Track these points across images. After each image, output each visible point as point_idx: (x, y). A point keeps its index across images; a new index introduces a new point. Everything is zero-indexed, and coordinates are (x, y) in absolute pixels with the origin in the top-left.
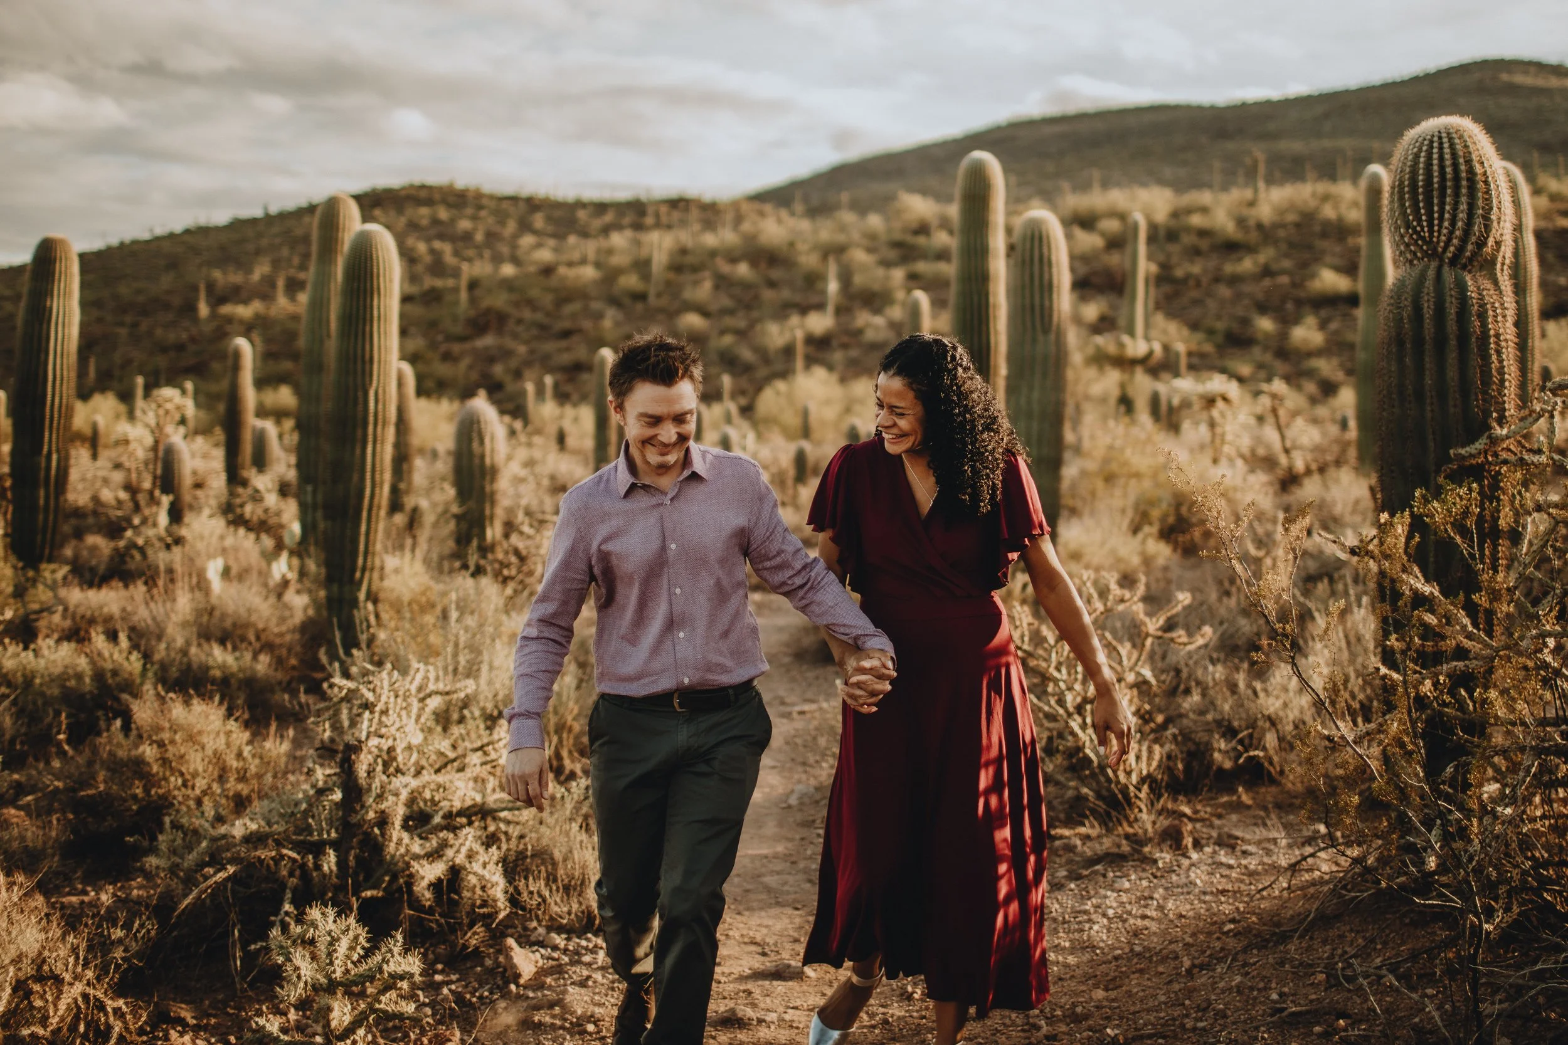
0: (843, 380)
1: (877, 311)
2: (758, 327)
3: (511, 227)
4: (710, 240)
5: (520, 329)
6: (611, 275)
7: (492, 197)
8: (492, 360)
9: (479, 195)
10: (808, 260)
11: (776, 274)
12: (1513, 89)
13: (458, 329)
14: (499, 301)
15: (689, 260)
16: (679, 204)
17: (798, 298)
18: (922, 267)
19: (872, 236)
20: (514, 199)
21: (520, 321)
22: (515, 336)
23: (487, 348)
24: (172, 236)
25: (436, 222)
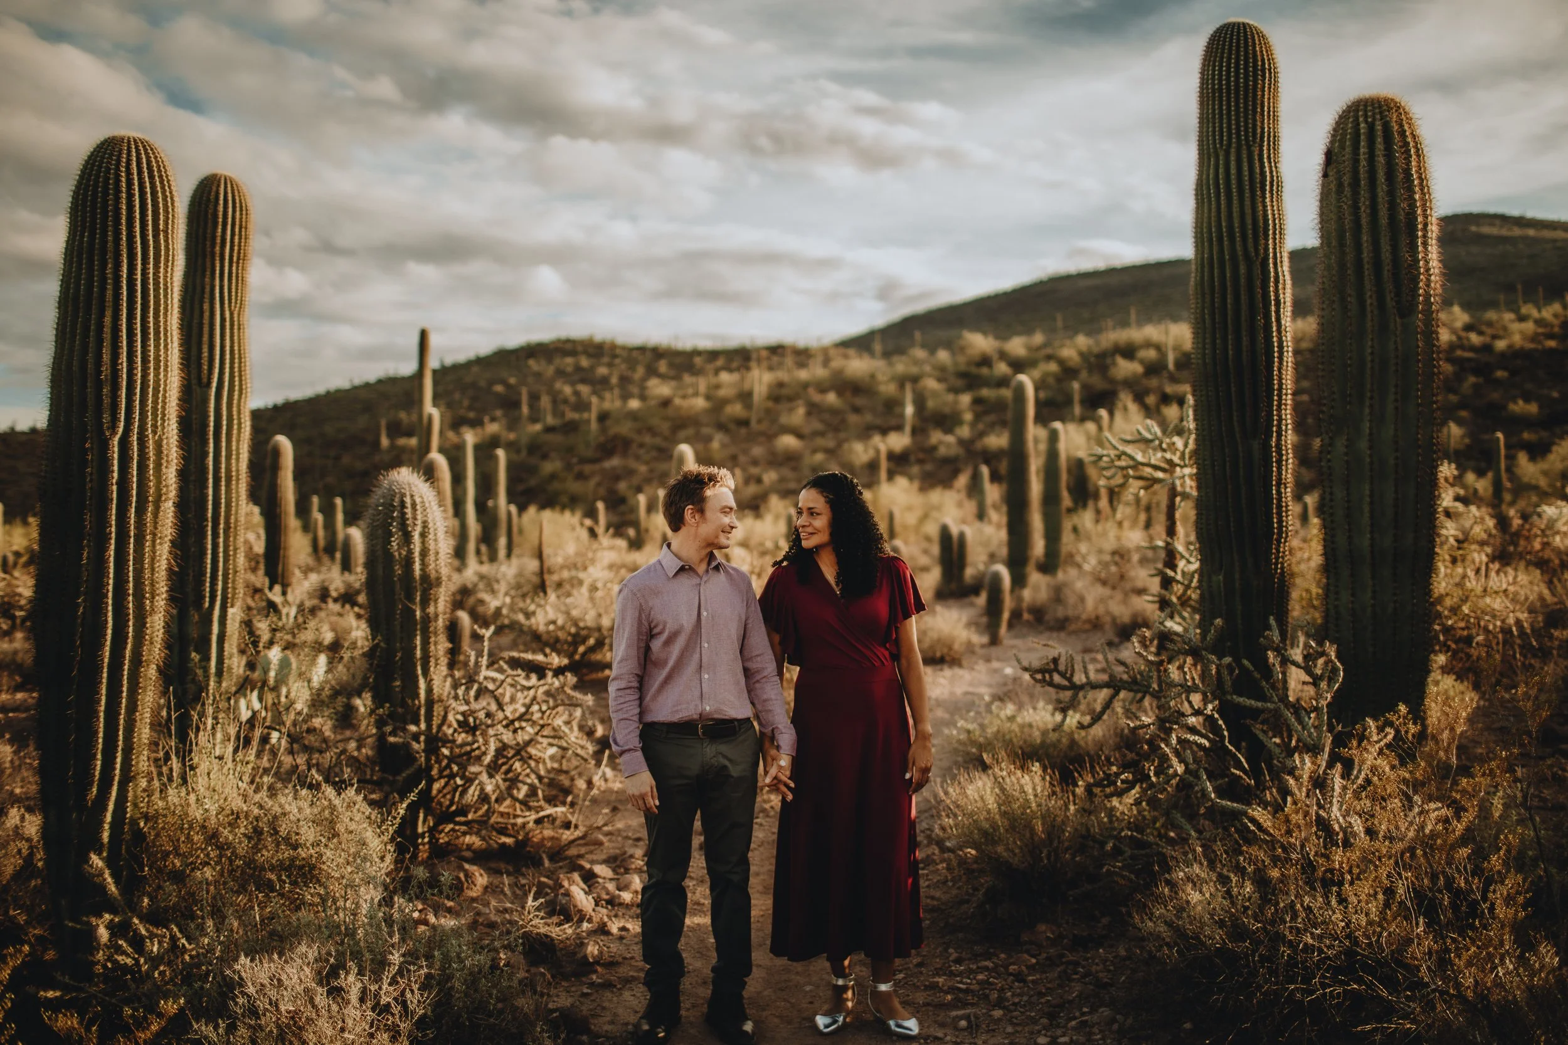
0: (923, 489)
1: (948, 430)
2: (846, 446)
3: (640, 371)
4: (803, 375)
5: (642, 451)
6: (718, 405)
7: (624, 348)
8: (617, 478)
9: (613, 346)
10: (888, 389)
11: (860, 401)
12: (1480, 238)
13: (589, 453)
14: (625, 429)
15: (785, 391)
16: (777, 350)
17: (878, 421)
18: (985, 392)
19: (942, 369)
20: (642, 349)
21: (641, 445)
22: (637, 458)
23: (614, 469)
24: (367, 385)
25: (578, 369)
